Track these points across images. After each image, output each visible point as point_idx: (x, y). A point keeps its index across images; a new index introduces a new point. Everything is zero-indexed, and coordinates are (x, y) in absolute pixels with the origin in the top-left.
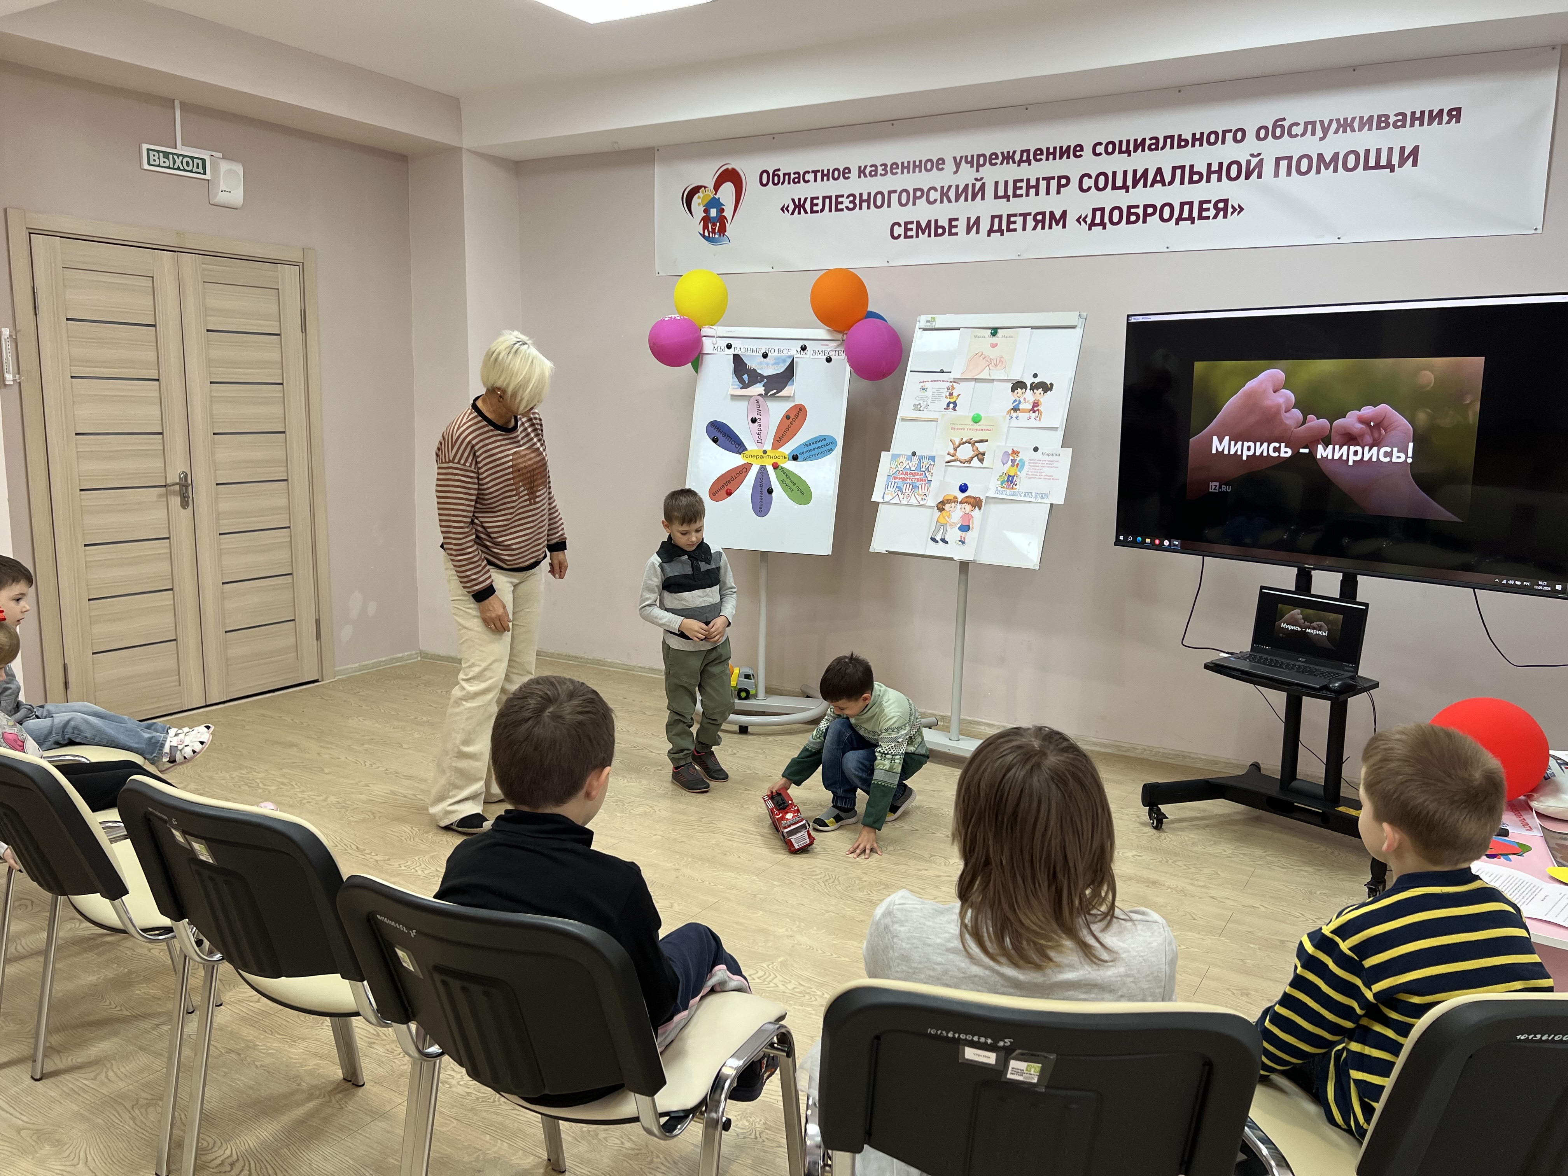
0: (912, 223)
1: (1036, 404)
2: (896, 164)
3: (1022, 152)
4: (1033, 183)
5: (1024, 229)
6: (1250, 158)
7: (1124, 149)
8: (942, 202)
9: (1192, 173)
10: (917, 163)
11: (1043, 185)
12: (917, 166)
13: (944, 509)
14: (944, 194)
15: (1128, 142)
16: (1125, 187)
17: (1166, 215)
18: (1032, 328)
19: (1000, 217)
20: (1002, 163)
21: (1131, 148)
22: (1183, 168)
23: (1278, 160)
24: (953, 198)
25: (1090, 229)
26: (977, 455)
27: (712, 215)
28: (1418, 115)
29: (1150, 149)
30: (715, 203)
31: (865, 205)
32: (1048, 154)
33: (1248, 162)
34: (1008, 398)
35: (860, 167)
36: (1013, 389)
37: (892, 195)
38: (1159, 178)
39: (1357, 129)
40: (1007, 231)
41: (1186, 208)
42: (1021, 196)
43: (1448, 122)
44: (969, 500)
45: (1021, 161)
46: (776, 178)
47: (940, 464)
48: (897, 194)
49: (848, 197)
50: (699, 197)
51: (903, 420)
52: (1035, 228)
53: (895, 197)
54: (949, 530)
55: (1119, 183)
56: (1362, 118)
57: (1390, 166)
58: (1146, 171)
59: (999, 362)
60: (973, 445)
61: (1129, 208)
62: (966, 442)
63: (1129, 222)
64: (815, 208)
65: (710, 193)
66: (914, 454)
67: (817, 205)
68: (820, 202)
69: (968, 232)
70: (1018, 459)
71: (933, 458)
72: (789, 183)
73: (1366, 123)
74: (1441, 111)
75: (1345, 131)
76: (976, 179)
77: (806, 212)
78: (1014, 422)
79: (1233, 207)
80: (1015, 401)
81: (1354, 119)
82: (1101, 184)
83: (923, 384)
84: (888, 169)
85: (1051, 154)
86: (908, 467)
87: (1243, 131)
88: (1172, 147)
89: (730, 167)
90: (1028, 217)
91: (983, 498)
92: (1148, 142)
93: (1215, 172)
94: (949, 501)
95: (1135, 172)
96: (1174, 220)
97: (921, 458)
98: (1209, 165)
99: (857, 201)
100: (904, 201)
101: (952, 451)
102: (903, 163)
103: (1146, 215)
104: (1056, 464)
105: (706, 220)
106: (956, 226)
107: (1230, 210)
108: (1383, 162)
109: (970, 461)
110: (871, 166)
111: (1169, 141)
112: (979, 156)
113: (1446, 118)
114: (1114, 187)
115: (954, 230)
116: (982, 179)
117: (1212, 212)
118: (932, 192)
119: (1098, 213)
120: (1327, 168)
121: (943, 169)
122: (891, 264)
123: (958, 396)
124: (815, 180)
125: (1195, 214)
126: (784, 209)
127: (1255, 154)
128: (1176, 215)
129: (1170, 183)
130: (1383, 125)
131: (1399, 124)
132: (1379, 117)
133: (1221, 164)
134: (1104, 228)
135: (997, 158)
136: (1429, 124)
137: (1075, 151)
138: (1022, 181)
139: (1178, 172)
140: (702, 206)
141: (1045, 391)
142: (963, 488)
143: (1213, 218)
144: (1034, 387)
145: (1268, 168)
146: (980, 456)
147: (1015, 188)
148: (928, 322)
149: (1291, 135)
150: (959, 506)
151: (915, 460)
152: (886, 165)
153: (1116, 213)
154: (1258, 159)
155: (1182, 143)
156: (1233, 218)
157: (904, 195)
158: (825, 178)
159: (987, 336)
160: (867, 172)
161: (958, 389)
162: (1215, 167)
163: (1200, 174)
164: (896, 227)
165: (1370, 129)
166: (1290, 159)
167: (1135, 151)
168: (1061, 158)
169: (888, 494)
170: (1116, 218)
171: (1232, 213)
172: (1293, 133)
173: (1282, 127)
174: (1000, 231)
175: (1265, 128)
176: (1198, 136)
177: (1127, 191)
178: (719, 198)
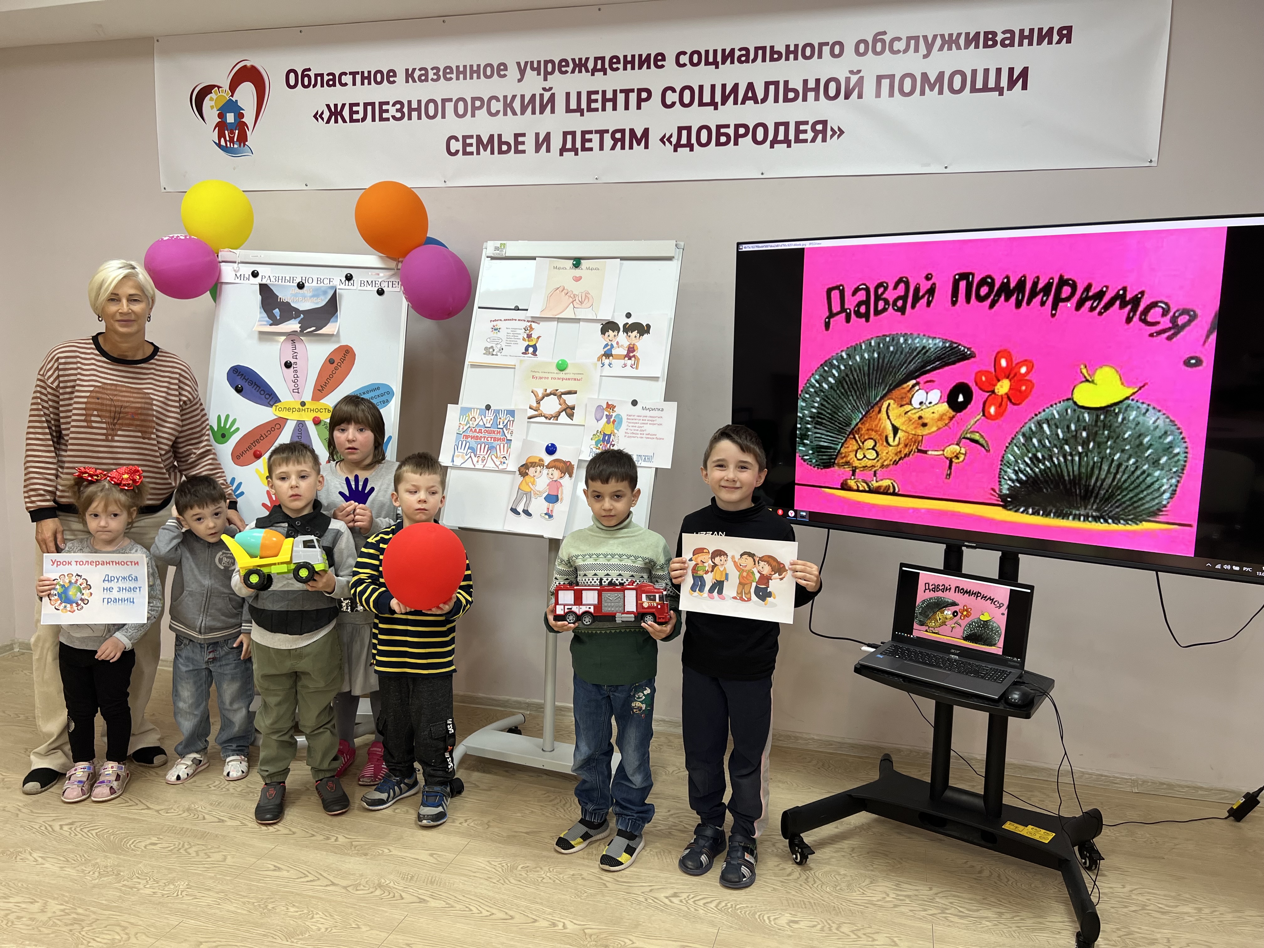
0: (471, 137)
1: (631, 349)
2: (450, 68)
3: (596, 59)
4: (609, 95)
5: (601, 148)
6: (849, 75)
7: (711, 59)
8: (505, 114)
9: (787, 90)
10: (475, 68)
11: (621, 97)
12: (475, 72)
13: (527, 474)
14: (508, 105)
15: (715, 52)
16: (713, 103)
17: (760, 136)
18: (622, 259)
19: (573, 134)
20: (573, 72)
21: (719, 59)
22: (776, 83)
23: (879, 78)
24: (518, 110)
25: (675, 150)
26: (565, 410)
27: (228, 121)
28: (1026, 33)
29: (740, 61)
30: (232, 106)
31: (415, 114)
32: (626, 62)
33: (848, 80)
34: (598, 342)
35: (407, 70)
36: (604, 331)
37: (447, 103)
38: (750, 94)
39: (962, 47)
40: (582, 151)
41: (782, 129)
42: (596, 110)
43: (1059, 42)
44: (557, 464)
45: (595, 70)
46: (306, 79)
47: (520, 421)
48: (453, 103)
49: (394, 105)
50: (211, 99)
51: (473, 366)
52: (613, 148)
53: (450, 106)
54: (533, 499)
55: (707, 99)
56: (968, 34)
57: (999, 89)
58: (736, 86)
59: (584, 299)
60: (560, 397)
61: (719, 127)
62: (550, 394)
63: (718, 144)
64: (355, 117)
65: (227, 96)
66: (488, 407)
67: (357, 112)
68: (361, 109)
69: (537, 150)
70: (614, 414)
71: (512, 413)
72: (322, 86)
73: (973, 40)
74: (1051, 29)
75: (950, 49)
76: (544, 89)
77: (344, 121)
78: (607, 371)
79: (832, 129)
80: (607, 345)
81: (959, 35)
82: (687, 99)
83: (495, 323)
84: (441, 73)
85: (629, 62)
86: (481, 423)
87: (841, 44)
88: (764, 60)
89: (248, 64)
90: (605, 135)
91: (575, 463)
92: (737, 54)
93: (811, 90)
94: (534, 464)
95: (724, 86)
96: (768, 143)
97: (497, 412)
98: (805, 82)
99: (405, 110)
100: (461, 111)
101: (534, 405)
102: (458, 67)
103: (737, 136)
104: (658, 421)
105: (221, 126)
106: (523, 143)
107: (829, 133)
108: (992, 84)
109: (557, 416)
110: (420, 70)
111: (760, 52)
112: (546, 62)
113: (1056, 38)
114: (701, 104)
115: (520, 147)
116: (551, 89)
117: (810, 135)
118: (493, 102)
119: (684, 133)
120: (932, 89)
121: (505, 76)
122: (449, 184)
123: (538, 338)
124: (354, 84)
125: (792, 136)
126: (318, 116)
127: (855, 71)
128: (771, 137)
129: (764, 100)
130: (990, 43)
131: (1007, 42)
132: (986, 34)
133: (818, 81)
134: (692, 150)
135: (567, 65)
136: (1039, 43)
137: (656, 60)
138: (597, 92)
139: (772, 88)
140: (215, 109)
141: (641, 334)
142: (551, 450)
143: (811, 142)
144: (628, 329)
145: (869, 87)
146: (568, 410)
147: (590, 101)
148: (497, 249)
149: (892, 51)
150: (545, 471)
151: (490, 416)
152: (438, 69)
153: (704, 134)
154: (857, 77)
155: (775, 56)
156: (832, 142)
157: (461, 105)
158: (366, 81)
159: (568, 268)
160: (416, 75)
161: (538, 329)
162: (811, 84)
163: (795, 91)
164: (453, 142)
165: (977, 47)
166: (892, 77)
167: (723, 63)
168: (640, 68)
169: (458, 456)
170: (704, 139)
171: (832, 137)
172: (895, 49)
173: (883, 41)
174: (574, 150)
175: (865, 42)
176: (792, 48)
177: (716, 108)
178: (236, 101)
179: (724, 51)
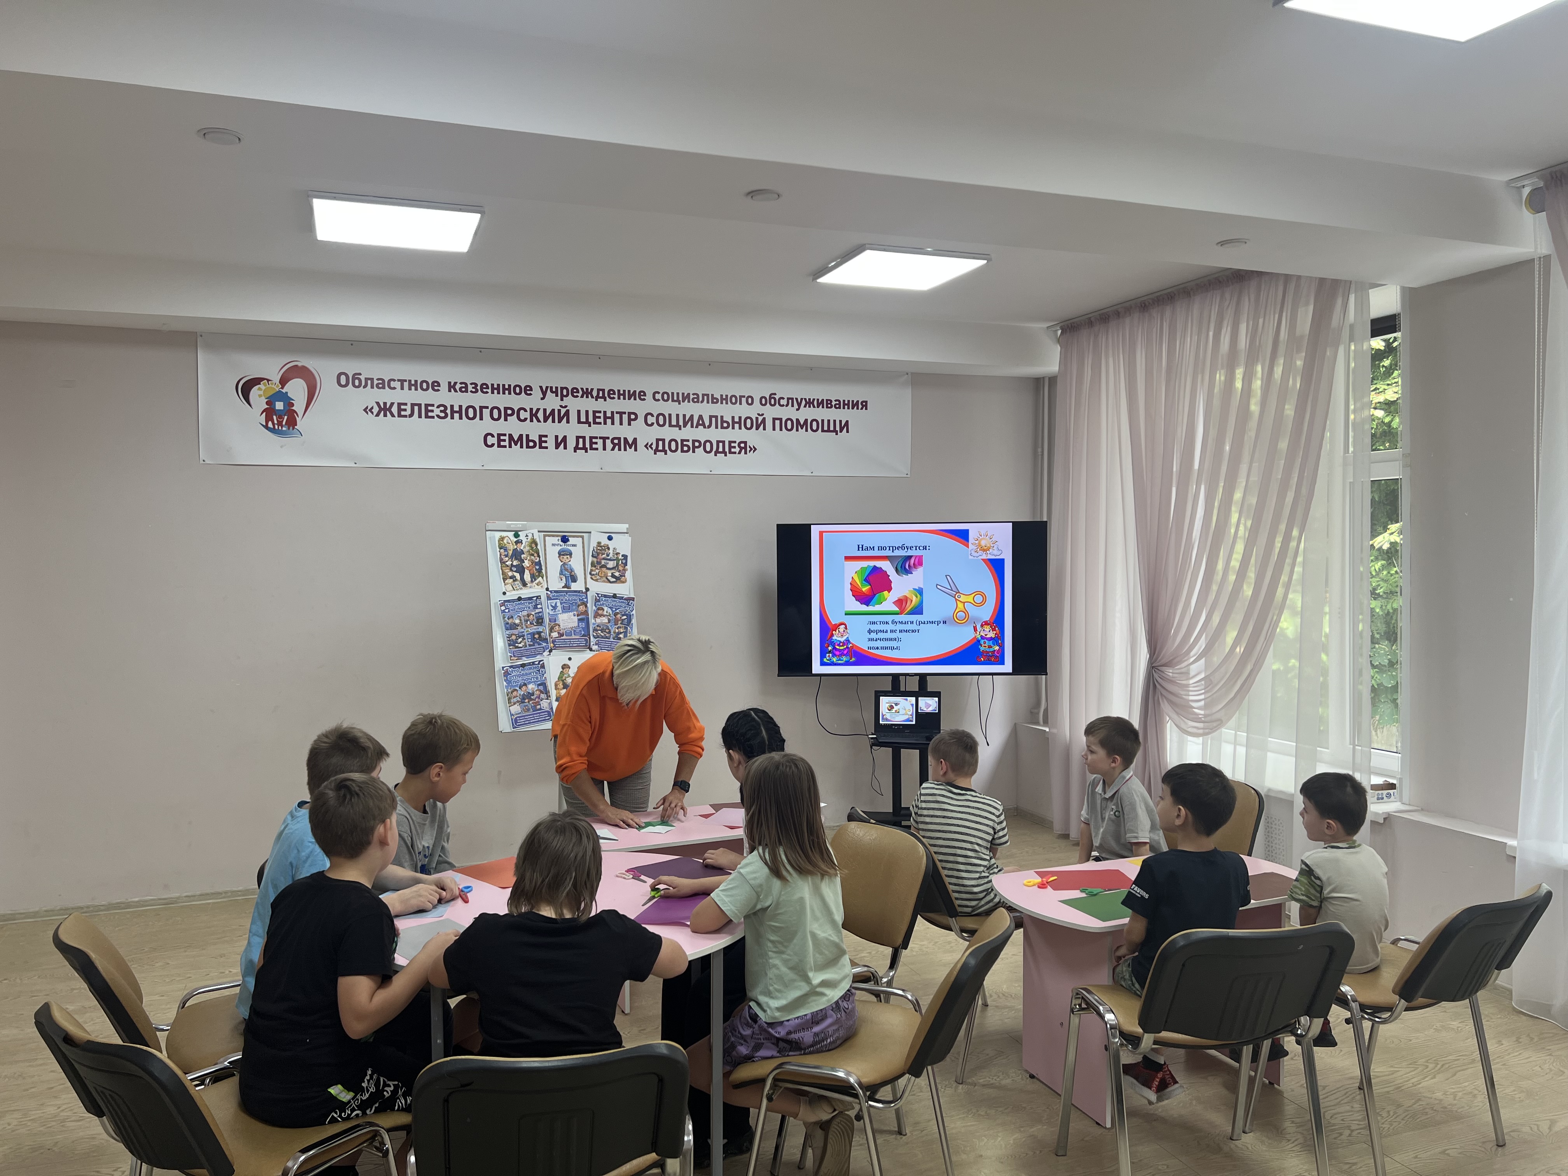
0: (505, 435)
2: (486, 384)
3: (599, 390)
4: (609, 415)
5: (604, 449)
6: (758, 416)
7: (675, 399)
8: (532, 421)
9: (723, 421)
10: (507, 387)
11: (617, 417)
12: (507, 389)
14: (534, 415)
15: (678, 394)
16: (678, 425)
17: (708, 449)
19: (584, 438)
20: (582, 397)
21: (681, 399)
22: (716, 417)
23: (774, 419)
24: (541, 418)
25: (655, 453)
27: (277, 408)
28: (846, 402)
29: (694, 402)
30: (282, 396)
31: (456, 415)
32: (619, 394)
33: (757, 418)
35: (450, 383)
37: (484, 410)
38: (701, 422)
39: (816, 406)
40: (590, 449)
41: (721, 444)
42: (600, 423)
43: (862, 409)
45: (598, 397)
46: (357, 381)
48: (489, 410)
50: (260, 389)
52: (613, 449)
53: (486, 412)
55: (674, 422)
56: (818, 400)
57: (835, 431)
58: (692, 416)
61: (682, 441)
63: (683, 451)
64: (403, 413)
65: (277, 388)
67: (405, 410)
68: (408, 408)
69: (557, 447)
72: (372, 387)
73: (820, 403)
74: (858, 402)
75: (810, 407)
76: (561, 406)
77: (393, 416)
79: (750, 447)
81: (814, 400)
82: (661, 422)
84: (479, 388)
85: (622, 395)
87: (752, 398)
88: (708, 402)
89: (300, 364)
90: (607, 440)
92: (692, 397)
93: (737, 423)
95: (684, 416)
96: (713, 452)
98: (733, 418)
99: (448, 411)
100: (496, 416)
102: (493, 385)
103: (694, 447)
105: (269, 412)
106: (546, 442)
107: (748, 449)
108: (832, 428)
110: (461, 383)
111: (705, 397)
112: (562, 389)
113: (860, 406)
114: (670, 425)
115: (544, 445)
116: (566, 407)
117: (737, 450)
118: (522, 412)
119: (661, 443)
120: (802, 428)
121: (530, 394)
122: (486, 467)
124: (402, 388)
125: (727, 450)
126: (368, 410)
127: (760, 414)
128: (715, 449)
129: (709, 426)
130: (829, 406)
131: (838, 406)
132: (827, 400)
133: (740, 418)
134: (666, 454)
135: (578, 392)
136: (853, 408)
137: (640, 395)
138: (600, 412)
139: (714, 419)
140: (263, 398)
143: (738, 454)
145: (769, 424)
147: (595, 417)
149: (780, 405)
152: (476, 385)
153: (673, 444)
154: (762, 417)
155: (714, 400)
156: (751, 455)
157: (496, 412)
158: (413, 388)
160: (458, 387)
162: (737, 420)
163: (728, 423)
164: (489, 437)
165: (822, 407)
166: (781, 420)
167: (683, 401)
168: (629, 399)
170: (673, 448)
171: (750, 451)
172: (782, 404)
173: (775, 399)
174: (584, 448)
175: (765, 398)
176: (724, 397)
177: (680, 429)
178: (287, 393)
179: (683, 394)
